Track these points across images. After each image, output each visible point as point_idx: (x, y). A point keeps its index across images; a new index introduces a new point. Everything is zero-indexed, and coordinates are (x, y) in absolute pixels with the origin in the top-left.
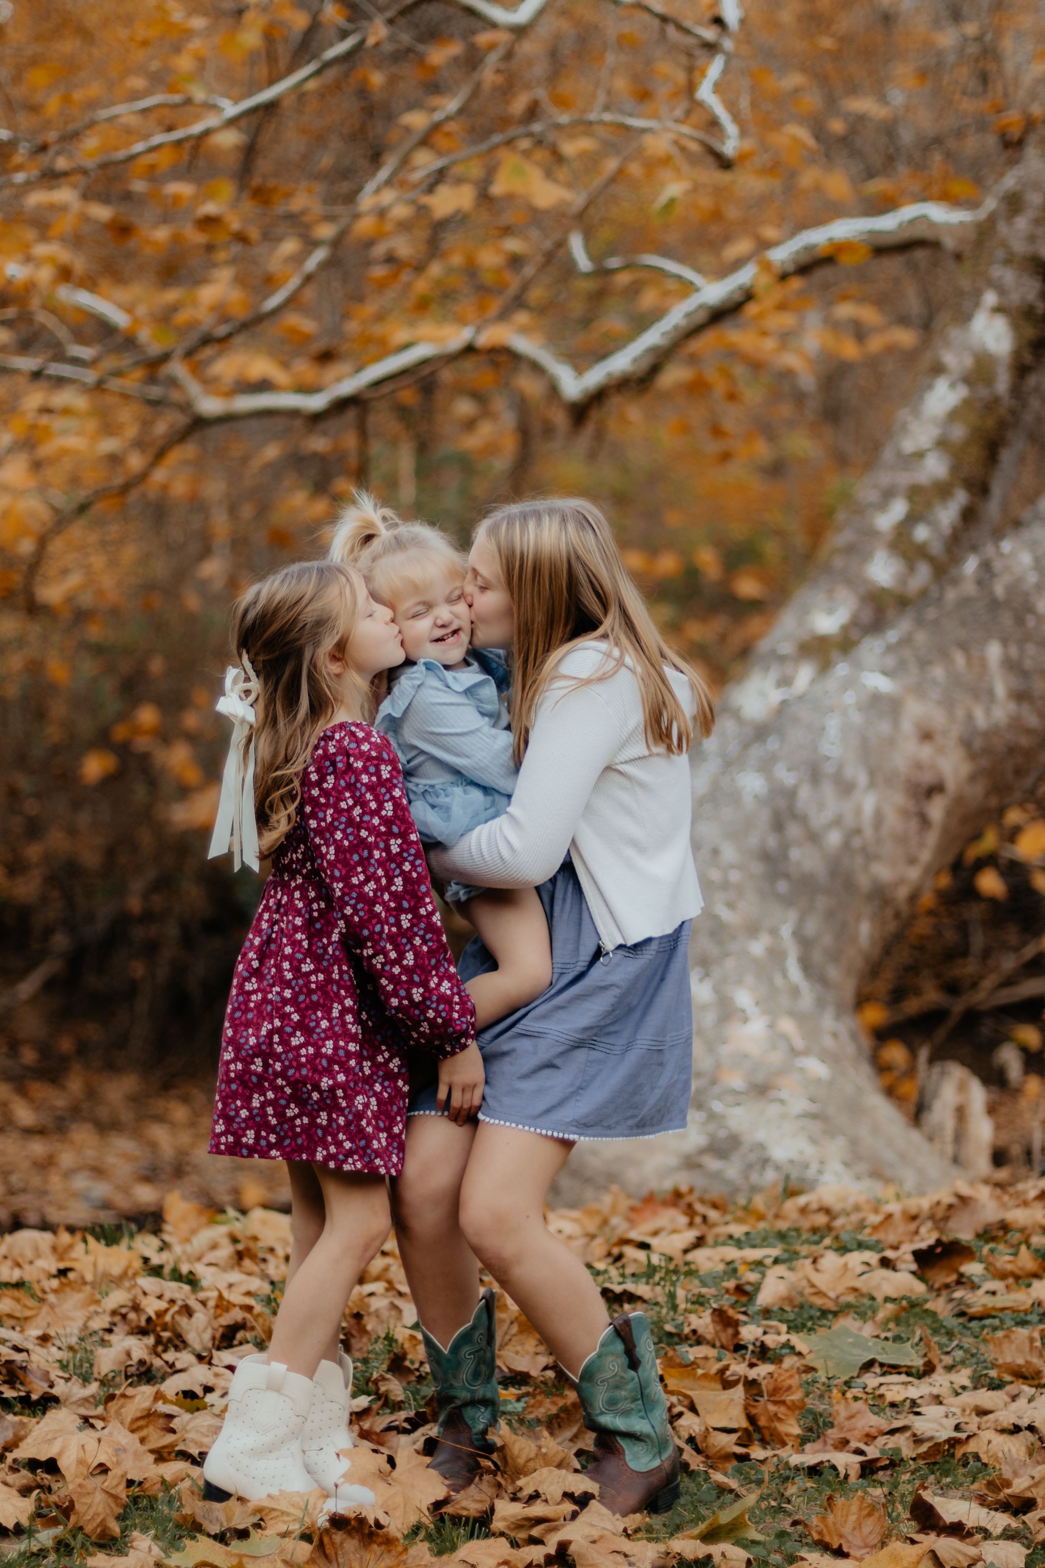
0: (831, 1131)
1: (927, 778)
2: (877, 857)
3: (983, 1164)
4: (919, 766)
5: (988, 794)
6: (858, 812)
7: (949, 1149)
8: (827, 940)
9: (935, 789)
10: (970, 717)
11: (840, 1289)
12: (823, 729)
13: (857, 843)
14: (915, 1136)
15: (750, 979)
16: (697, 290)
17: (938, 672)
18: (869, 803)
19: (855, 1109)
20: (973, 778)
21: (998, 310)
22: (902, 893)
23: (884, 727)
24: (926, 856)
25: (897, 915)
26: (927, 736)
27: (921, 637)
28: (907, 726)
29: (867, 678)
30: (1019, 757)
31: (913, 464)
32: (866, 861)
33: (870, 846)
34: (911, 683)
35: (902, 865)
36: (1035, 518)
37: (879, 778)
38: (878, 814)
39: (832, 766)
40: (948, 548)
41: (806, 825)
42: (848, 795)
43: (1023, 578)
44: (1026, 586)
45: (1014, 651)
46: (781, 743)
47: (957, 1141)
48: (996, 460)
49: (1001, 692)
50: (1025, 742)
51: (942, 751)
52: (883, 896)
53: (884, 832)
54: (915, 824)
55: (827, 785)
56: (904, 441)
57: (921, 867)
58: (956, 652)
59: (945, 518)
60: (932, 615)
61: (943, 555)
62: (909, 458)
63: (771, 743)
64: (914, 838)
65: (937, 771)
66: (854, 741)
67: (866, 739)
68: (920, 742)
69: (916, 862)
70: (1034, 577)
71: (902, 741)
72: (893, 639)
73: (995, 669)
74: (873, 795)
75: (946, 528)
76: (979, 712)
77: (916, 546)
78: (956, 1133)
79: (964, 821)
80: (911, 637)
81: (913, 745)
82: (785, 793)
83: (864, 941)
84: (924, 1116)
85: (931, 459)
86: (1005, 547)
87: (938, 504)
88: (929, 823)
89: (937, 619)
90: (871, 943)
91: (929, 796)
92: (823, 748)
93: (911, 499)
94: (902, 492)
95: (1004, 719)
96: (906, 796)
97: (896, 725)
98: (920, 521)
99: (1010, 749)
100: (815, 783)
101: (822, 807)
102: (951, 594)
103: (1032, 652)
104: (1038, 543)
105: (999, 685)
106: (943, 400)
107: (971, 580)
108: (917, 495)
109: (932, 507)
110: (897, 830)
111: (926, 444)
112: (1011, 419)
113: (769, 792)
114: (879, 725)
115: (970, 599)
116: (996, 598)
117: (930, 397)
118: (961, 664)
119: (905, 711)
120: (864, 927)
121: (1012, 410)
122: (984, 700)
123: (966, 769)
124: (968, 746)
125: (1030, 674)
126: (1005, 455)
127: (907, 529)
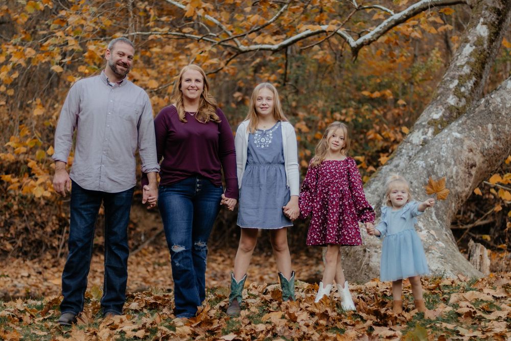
0: (447, 262)
1: (471, 162)
2: (457, 185)
3: (488, 272)
4: (468, 159)
5: (488, 167)
6: (452, 172)
7: (478, 268)
8: (443, 208)
9: (473, 165)
10: (483, 145)
11: (472, 299)
12: (442, 148)
13: (451, 180)
14: (469, 263)
15: (422, 219)
16: (392, 15)
17: (474, 132)
18: (454, 170)
19: (453, 256)
20: (483, 162)
21: (484, 24)
22: (464, 195)
23: (459, 148)
24: (470, 184)
25: (462, 201)
26: (471, 150)
27: (468, 121)
28: (465, 147)
29: (453, 133)
30: (497, 156)
31: (460, 69)
32: (454, 186)
33: (455, 181)
34: (466, 135)
35: (464, 187)
36: (500, 87)
37: (457, 162)
38: (457, 172)
39: (444, 159)
40: (470, 94)
41: (437, 176)
42: (448, 167)
43: (498, 105)
44: (499, 107)
45: (495, 126)
46: (429, 152)
47: (480, 265)
48: (483, 68)
49: (492, 138)
50: (498, 152)
51: (475, 155)
52: (458, 196)
53: (459, 177)
54: (468, 175)
55: (443, 164)
56: (457, 62)
57: (469, 187)
58: (479, 126)
59: (469, 85)
60: (472, 115)
61: (469, 96)
62: (459, 67)
63: (427, 152)
64: (467, 179)
65: (473, 160)
66: (450, 152)
67: (453, 151)
68: (469, 152)
69: (468, 186)
70: (501, 105)
71: (464, 152)
72: (460, 122)
73: (490, 131)
74: (455, 167)
75: (470, 88)
76: (486, 144)
77: (461, 93)
78: (480, 263)
79: (481, 174)
80: (466, 122)
81: (467, 153)
82: (431, 166)
83: (453, 208)
84: (471, 258)
85: (465, 67)
86: (493, 96)
87: (467, 81)
88: (471, 175)
89: (473, 116)
90: (455, 209)
91: (471, 167)
92: (441, 153)
93: (459, 79)
94: (456, 77)
95: (493, 146)
96: (465, 167)
97: (462, 147)
98: (462, 86)
99: (494, 154)
100: (439, 163)
101: (441, 170)
102: (477, 109)
103: (500, 126)
104: (502, 95)
105: (491, 136)
106: (468, 50)
107: (483, 105)
108: (461, 78)
109: (466, 82)
110: (463, 177)
111: (463, 63)
112: (488, 55)
113: (426, 166)
114: (457, 147)
115: (482, 111)
116: (490, 111)
117: (464, 49)
118: (480, 130)
119: (464, 143)
120: (453, 205)
121: (488, 53)
122: (487, 140)
123: (482, 159)
124: (482, 153)
125: (500, 132)
126: (486, 66)
127: (458, 88)
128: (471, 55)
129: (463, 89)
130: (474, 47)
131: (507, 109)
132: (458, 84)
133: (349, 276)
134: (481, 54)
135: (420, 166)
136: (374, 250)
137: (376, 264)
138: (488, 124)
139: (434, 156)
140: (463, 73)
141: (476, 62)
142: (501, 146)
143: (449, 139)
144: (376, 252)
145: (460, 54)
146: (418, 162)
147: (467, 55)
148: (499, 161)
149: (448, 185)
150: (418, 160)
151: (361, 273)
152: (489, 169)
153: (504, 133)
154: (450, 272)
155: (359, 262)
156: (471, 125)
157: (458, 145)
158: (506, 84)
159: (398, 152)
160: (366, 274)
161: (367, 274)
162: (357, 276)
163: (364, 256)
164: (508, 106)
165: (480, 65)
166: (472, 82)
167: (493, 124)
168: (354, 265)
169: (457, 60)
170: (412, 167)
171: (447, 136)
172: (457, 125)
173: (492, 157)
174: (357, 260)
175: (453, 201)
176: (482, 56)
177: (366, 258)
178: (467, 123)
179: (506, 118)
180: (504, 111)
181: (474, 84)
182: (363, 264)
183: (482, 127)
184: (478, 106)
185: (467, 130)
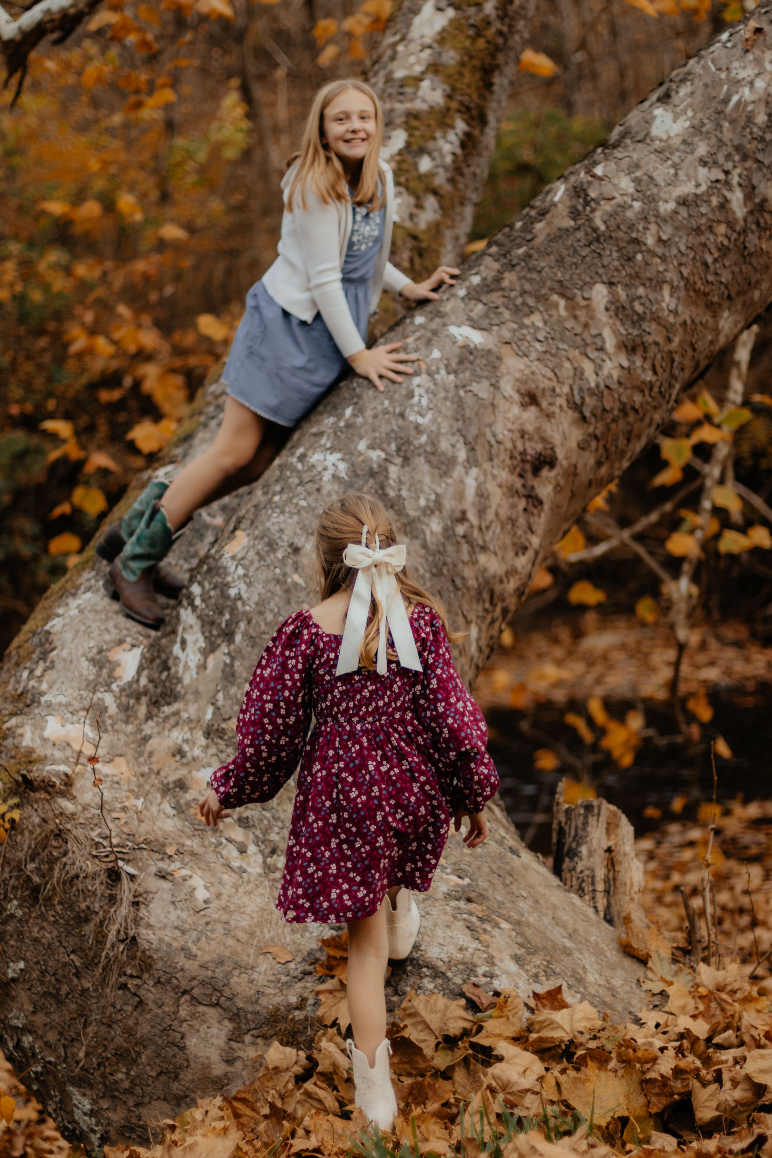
0: (491, 918)
1: (534, 448)
2: (484, 548)
4: (523, 434)
5: (599, 464)
7: (601, 903)
9: (544, 462)
10: (578, 372)
12: (410, 395)
13: (460, 529)
17: (536, 319)
18: (471, 483)
19: (508, 876)
20: (582, 447)
22: (512, 585)
23: (482, 389)
24: (535, 541)
25: (505, 611)
26: (532, 399)
27: (510, 278)
28: (508, 388)
29: (453, 330)
30: (632, 418)
31: (409, 90)
32: (472, 553)
33: (476, 533)
34: (507, 335)
35: (511, 554)
36: (624, 135)
37: (481, 452)
38: (482, 495)
39: (424, 439)
40: (452, 180)
41: (400, 512)
42: (446, 474)
43: (624, 207)
44: (630, 214)
45: (621, 293)
46: (359, 411)
47: (607, 892)
48: (488, 86)
49: (610, 343)
50: (638, 398)
51: (549, 416)
52: (492, 592)
53: (490, 515)
54: (522, 503)
55: (420, 462)
56: (394, 65)
57: (530, 554)
58: (555, 297)
59: (447, 148)
60: (521, 251)
61: (448, 188)
62: (403, 83)
63: (348, 412)
64: (522, 521)
65: (544, 440)
66: (448, 408)
67: (460, 404)
68: (524, 406)
69: (525, 549)
70: (637, 205)
71: (502, 405)
72: (476, 280)
73: (602, 316)
74: (474, 471)
75: (449, 159)
76: (588, 367)
77: (420, 178)
78: (606, 881)
79: (573, 495)
80: (498, 280)
81: (516, 410)
82: (372, 474)
83: (473, 649)
84: (567, 864)
85: (426, 84)
86: (599, 171)
87: (438, 134)
88: (538, 502)
89: (529, 256)
90: (480, 650)
91: (536, 471)
92: (412, 417)
93: (409, 129)
94: (399, 120)
95: (616, 374)
96: (512, 470)
97: (495, 386)
98: (422, 151)
99: (623, 410)
100: (406, 460)
101: (416, 489)
102: (539, 226)
103: (641, 291)
104: (637, 166)
105: (607, 333)
106: (431, 22)
107: (562, 210)
108: (416, 123)
109: (434, 138)
110: (504, 512)
111: (418, 69)
112: (500, 41)
113: (353, 472)
114: (475, 387)
115: (563, 233)
116: (595, 230)
117: (417, 21)
118: (563, 312)
119: (503, 369)
120: (474, 632)
121: (500, 33)
122: (593, 354)
123: (576, 435)
124: (577, 407)
125: (642, 318)
126: (497, 79)
127: (409, 158)
128: (442, 38)
129: (425, 164)
130: (451, 13)
131: (661, 220)
132: (408, 145)
133: (46, 994)
134: (479, 34)
135: (327, 476)
136: (153, 869)
137: (168, 935)
138: (590, 285)
139: (384, 429)
140: (419, 105)
141: (462, 64)
142: (649, 376)
143: (436, 354)
144: (162, 876)
145: (403, 39)
146: (315, 458)
147: (428, 41)
148: (639, 437)
149: (450, 549)
150: (312, 447)
151: (104, 981)
152: (604, 471)
153: (657, 319)
154: (512, 967)
155: (89, 929)
156: (524, 293)
157: (477, 378)
158: (648, 122)
159: (211, 409)
160: (124, 987)
161: (131, 984)
162: (84, 992)
163: (112, 900)
164: (667, 207)
165: (478, 76)
166: (452, 136)
167: (611, 284)
168: (71, 942)
169: (393, 58)
170: (294, 481)
171: (429, 342)
172: (462, 292)
173: (615, 420)
174: (83, 919)
175: (472, 616)
176: (481, 43)
177: (124, 910)
178: (506, 283)
179: (663, 259)
180: (653, 228)
181: (463, 145)
182: (112, 937)
183: (570, 299)
184: (543, 213)
185: (507, 314)
